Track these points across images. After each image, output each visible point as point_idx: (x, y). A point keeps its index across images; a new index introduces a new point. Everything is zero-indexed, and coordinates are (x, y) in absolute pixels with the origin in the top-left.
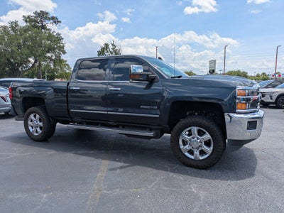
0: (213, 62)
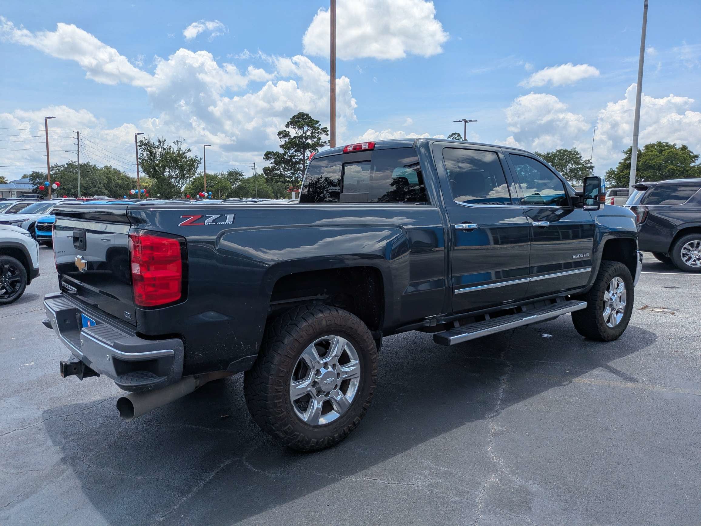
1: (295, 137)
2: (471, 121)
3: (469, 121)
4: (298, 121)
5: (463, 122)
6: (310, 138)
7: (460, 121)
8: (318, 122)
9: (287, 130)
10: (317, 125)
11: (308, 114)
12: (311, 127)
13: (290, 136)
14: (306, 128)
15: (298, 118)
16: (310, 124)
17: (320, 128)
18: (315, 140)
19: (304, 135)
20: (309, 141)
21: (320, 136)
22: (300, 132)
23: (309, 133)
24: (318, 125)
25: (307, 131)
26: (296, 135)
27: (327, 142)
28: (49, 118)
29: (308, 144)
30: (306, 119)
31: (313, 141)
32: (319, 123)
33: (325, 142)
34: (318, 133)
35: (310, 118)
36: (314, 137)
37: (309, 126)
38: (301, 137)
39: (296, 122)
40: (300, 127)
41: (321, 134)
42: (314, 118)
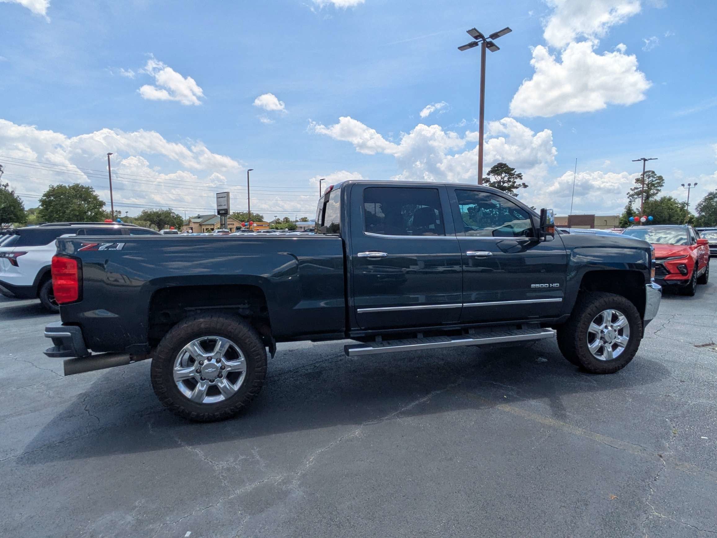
0: (223, 197)
1: (494, 182)
2: (651, 159)
3: (649, 159)
4: (498, 170)
5: (643, 161)
6: (507, 183)
7: (639, 160)
8: (513, 169)
9: (488, 177)
10: (512, 172)
11: (506, 164)
12: (508, 174)
13: (490, 181)
14: (503, 175)
15: (497, 167)
16: (507, 171)
17: (516, 174)
18: (510, 184)
19: (502, 180)
20: (506, 185)
21: (515, 180)
22: (499, 178)
23: (506, 179)
24: (514, 171)
25: (504, 177)
26: (496, 181)
27: (522, 184)
28: (322, 180)
29: (505, 187)
30: (504, 168)
31: (508, 184)
32: (515, 170)
33: (519, 185)
34: (513, 178)
35: (507, 166)
36: (510, 181)
37: (506, 173)
38: (499, 182)
39: (496, 171)
40: (499, 174)
41: (516, 178)
42: (511, 166)
